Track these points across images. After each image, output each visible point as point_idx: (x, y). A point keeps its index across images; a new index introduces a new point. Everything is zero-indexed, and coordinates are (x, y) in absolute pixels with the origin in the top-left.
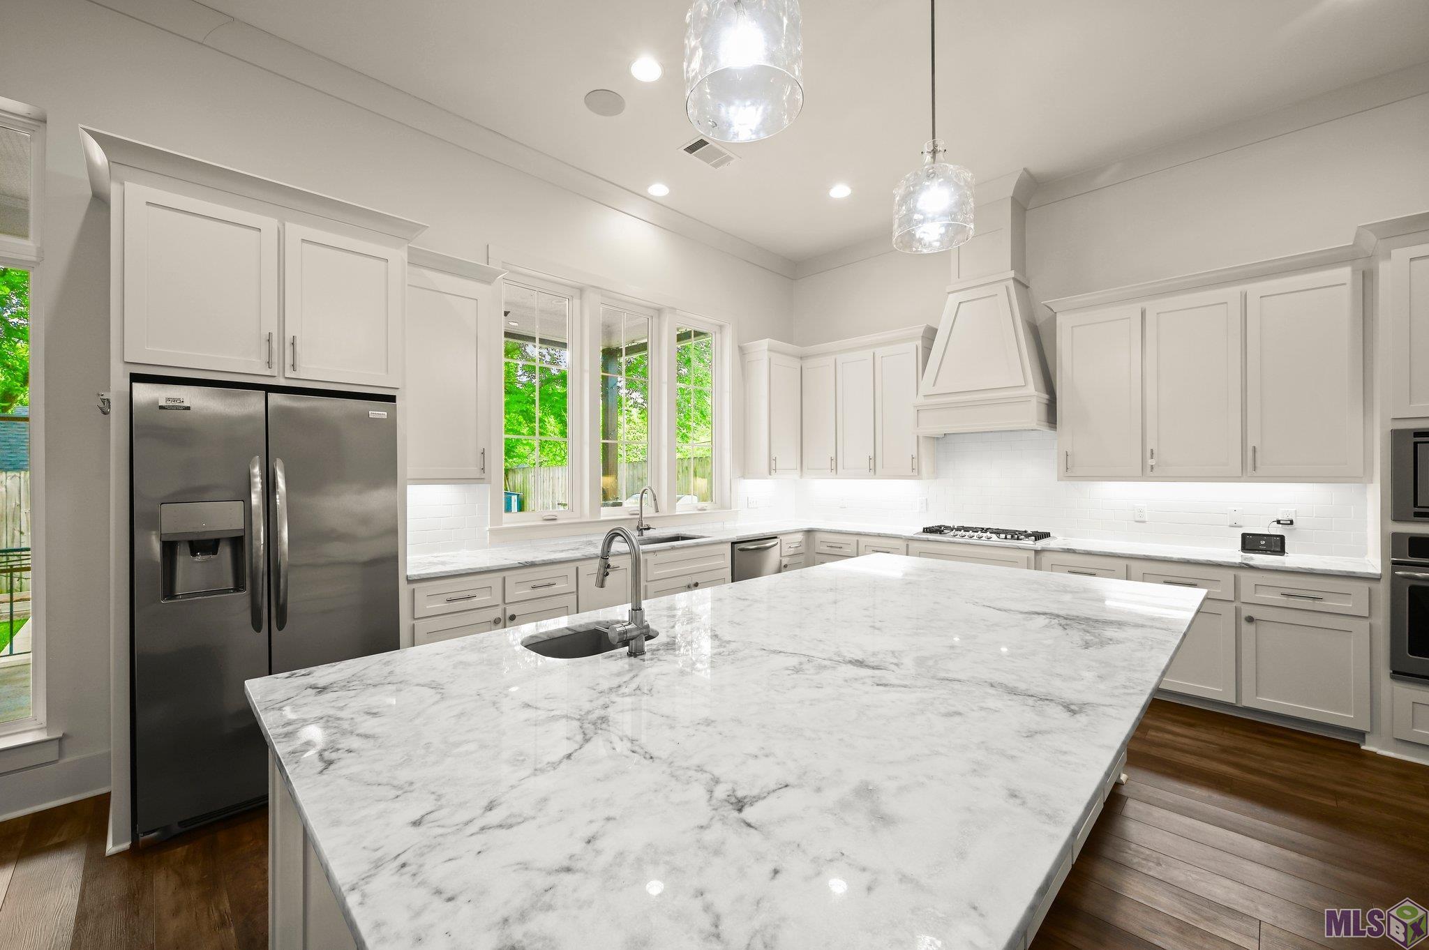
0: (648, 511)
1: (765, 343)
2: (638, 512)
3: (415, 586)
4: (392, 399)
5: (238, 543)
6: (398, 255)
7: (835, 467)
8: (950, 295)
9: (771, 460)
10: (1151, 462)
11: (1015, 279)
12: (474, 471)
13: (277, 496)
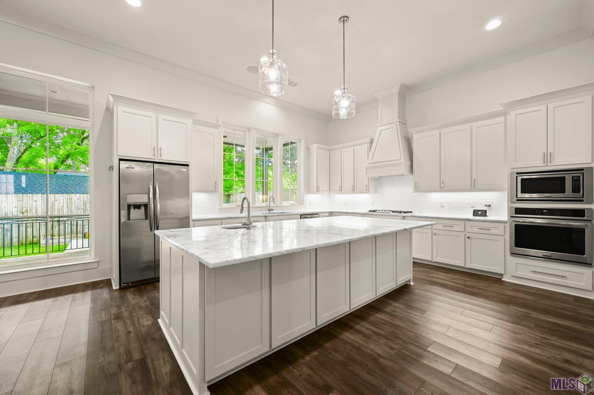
0: (272, 204)
1: (315, 146)
2: (269, 205)
3: (195, 222)
4: (188, 165)
5: (146, 206)
6: (190, 122)
7: (341, 190)
8: (378, 128)
9: (318, 187)
10: (442, 185)
11: (399, 122)
12: (213, 189)
13: (157, 195)
